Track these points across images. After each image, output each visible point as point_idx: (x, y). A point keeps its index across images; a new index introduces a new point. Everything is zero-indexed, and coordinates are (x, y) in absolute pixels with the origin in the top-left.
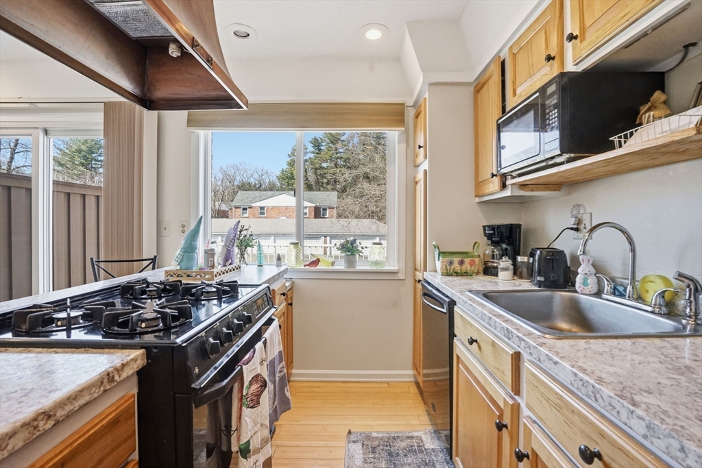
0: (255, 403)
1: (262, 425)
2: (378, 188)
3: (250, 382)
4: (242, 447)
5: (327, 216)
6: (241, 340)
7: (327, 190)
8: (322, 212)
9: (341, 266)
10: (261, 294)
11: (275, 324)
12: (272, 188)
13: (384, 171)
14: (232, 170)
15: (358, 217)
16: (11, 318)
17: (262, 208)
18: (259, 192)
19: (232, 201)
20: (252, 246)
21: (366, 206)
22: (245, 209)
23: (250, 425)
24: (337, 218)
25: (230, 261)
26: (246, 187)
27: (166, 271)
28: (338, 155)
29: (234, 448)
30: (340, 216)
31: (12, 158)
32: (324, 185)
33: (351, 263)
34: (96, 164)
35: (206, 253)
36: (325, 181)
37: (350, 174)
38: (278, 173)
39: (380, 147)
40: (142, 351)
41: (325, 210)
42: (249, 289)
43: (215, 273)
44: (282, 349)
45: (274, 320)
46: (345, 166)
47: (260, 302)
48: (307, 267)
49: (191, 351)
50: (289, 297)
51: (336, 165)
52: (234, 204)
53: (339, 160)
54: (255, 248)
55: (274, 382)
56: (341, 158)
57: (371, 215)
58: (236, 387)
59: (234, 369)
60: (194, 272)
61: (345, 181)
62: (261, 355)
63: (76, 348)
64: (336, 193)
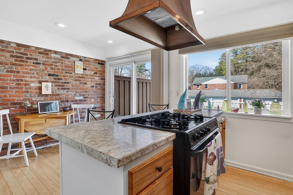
0: (212, 164)
1: (214, 174)
2: (275, 71)
3: (210, 154)
4: (206, 179)
5: (242, 88)
6: (206, 138)
7: (241, 74)
8: (238, 86)
9: (252, 113)
10: (213, 121)
11: (219, 134)
12: (211, 75)
13: (280, 62)
14: (192, 69)
15: (260, 88)
16: (137, 119)
17: (206, 85)
18: (205, 77)
19: (192, 82)
20: (206, 102)
21: (267, 82)
22: (198, 86)
23: (210, 172)
24: (248, 89)
25: (197, 107)
26: (198, 75)
27: (174, 109)
28: (248, 55)
29: (203, 178)
30: (250, 88)
31: (121, 71)
32: (240, 72)
33: (258, 111)
34: (142, 71)
35: (188, 103)
36: (240, 70)
37: (255, 65)
38: (214, 68)
39: (277, 47)
40: (175, 133)
41: (240, 85)
42: (207, 119)
43: (192, 111)
44: (222, 146)
45: (218, 133)
46: (252, 61)
47: (212, 124)
48: (233, 112)
49: (190, 136)
50: (224, 125)
51: (247, 61)
52: (193, 83)
53: (248, 58)
54: (207, 103)
55: (218, 159)
56: (249, 57)
57: (271, 87)
58: (204, 154)
59: (204, 148)
60: (184, 110)
61: (253, 69)
62: (214, 145)
63: (156, 130)
64: (247, 76)
